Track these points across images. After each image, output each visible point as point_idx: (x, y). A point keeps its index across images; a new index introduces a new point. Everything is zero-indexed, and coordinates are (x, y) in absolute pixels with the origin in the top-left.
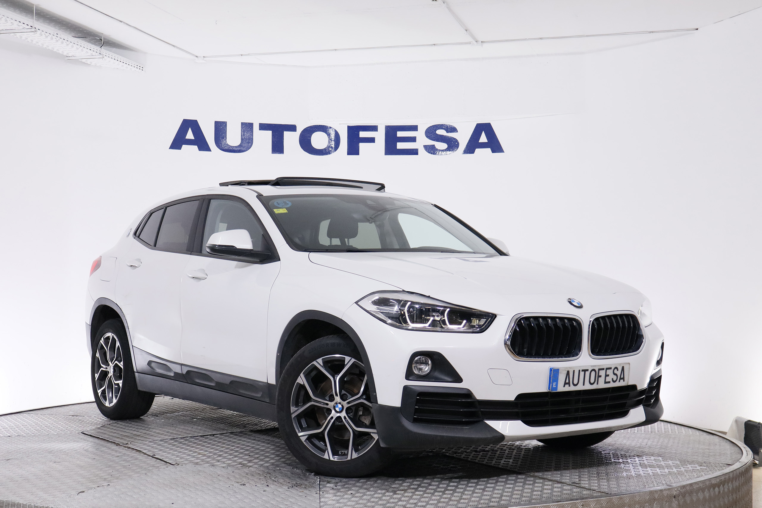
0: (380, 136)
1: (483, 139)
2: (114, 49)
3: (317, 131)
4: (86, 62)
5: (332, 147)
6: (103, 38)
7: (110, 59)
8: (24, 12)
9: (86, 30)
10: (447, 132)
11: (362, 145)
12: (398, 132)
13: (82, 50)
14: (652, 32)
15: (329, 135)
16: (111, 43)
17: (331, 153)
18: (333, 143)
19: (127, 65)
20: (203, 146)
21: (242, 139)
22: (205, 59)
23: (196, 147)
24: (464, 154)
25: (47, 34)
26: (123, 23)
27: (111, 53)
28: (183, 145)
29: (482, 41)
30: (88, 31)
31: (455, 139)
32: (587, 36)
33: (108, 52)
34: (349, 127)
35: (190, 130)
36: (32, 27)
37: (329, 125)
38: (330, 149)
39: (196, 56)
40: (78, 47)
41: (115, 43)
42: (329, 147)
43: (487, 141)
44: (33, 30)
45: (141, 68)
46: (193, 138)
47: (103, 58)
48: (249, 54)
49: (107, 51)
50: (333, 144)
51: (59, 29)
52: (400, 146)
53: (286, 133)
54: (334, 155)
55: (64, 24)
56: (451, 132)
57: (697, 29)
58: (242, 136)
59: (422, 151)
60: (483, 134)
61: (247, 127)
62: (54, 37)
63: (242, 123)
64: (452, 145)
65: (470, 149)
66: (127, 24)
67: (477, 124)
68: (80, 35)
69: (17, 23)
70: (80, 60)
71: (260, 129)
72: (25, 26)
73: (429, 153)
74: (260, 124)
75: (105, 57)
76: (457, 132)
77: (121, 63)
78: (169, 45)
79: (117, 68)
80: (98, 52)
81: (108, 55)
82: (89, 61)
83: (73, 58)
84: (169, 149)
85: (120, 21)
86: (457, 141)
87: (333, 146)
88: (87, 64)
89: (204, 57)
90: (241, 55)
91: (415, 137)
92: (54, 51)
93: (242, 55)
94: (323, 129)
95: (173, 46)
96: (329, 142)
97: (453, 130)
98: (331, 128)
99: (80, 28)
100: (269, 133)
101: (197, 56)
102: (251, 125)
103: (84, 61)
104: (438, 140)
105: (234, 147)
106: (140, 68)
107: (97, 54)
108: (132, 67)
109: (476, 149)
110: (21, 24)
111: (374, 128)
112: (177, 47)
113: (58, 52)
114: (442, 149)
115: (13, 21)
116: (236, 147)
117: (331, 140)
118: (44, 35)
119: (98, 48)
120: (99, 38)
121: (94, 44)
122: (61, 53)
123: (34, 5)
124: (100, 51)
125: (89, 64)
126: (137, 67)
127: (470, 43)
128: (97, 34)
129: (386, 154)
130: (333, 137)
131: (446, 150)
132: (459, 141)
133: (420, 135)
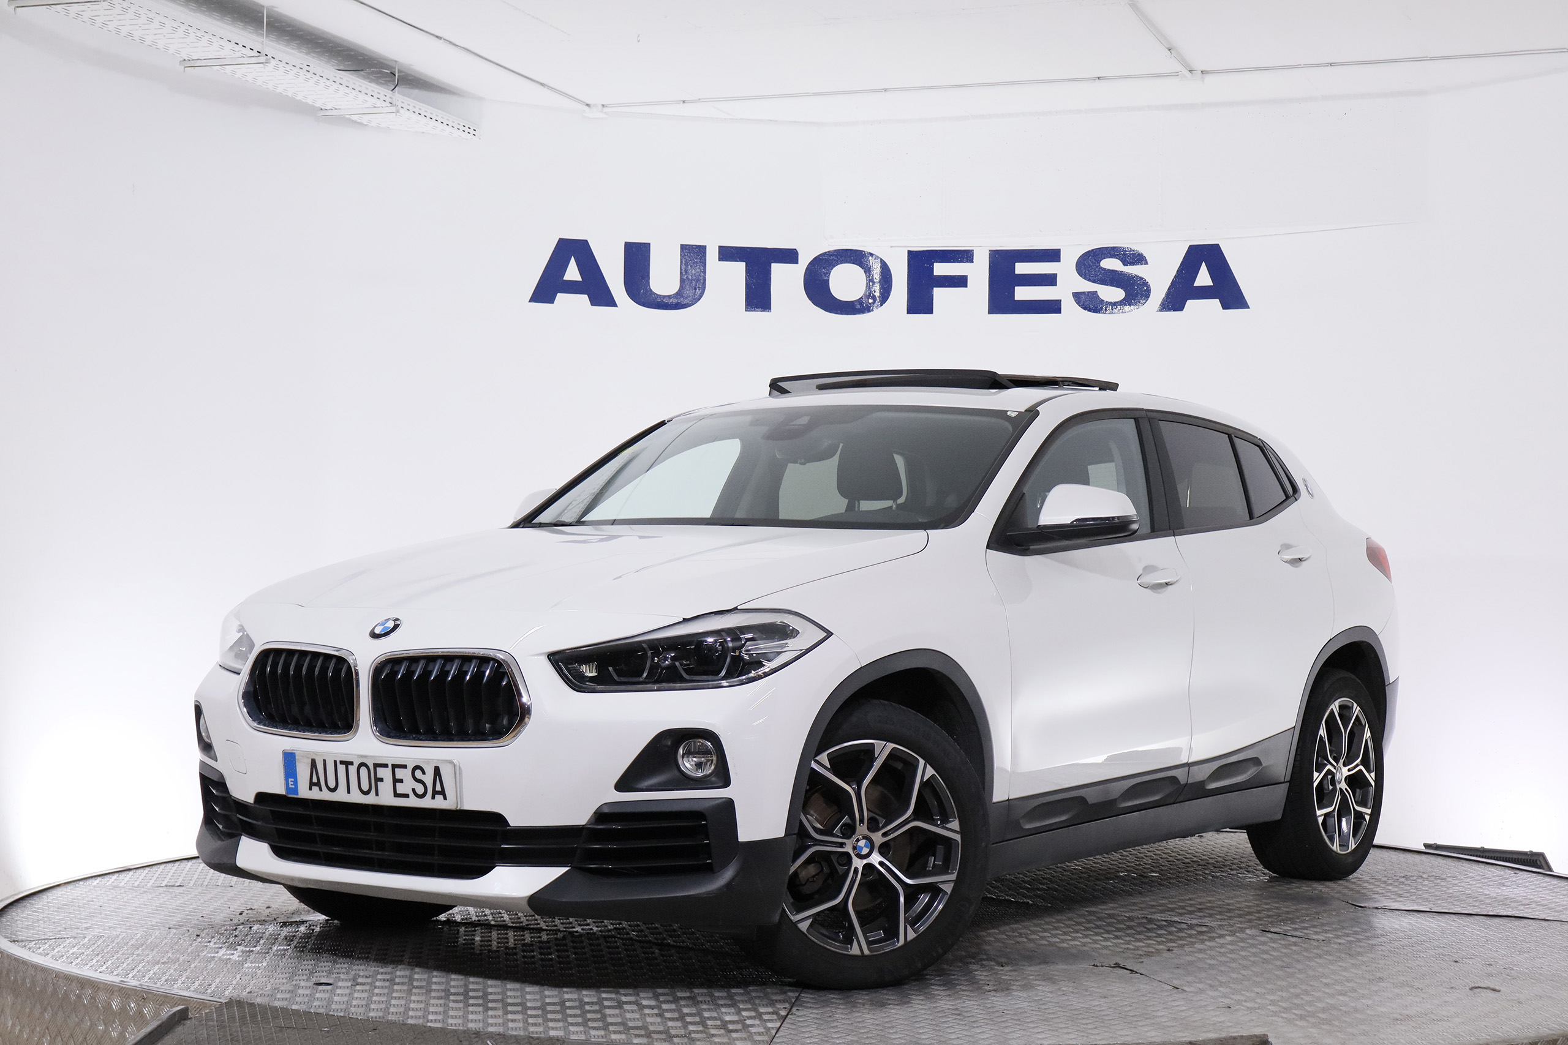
0: (978, 273)
1: (1204, 278)
2: (416, 92)
3: (841, 263)
4: (359, 121)
5: (874, 298)
6: (399, 70)
7: (410, 114)
8: (242, 22)
9: (362, 54)
10: (1125, 263)
11: (940, 294)
12: (1018, 265)
13: (356, 97)
15: (868, 270)
16: (410, 80)
17: (873, 310)
18: (877, 287)
19: (444, 126)
20: (601, 296)
21: (682, 281)
22: (606, 110)
23: (586, 297)
24: (1161, 311)
25: (288, 67)
27: (413, 102)
28: (558, 294)
29: (1203, 69)
30: (366, 55)
31: (1141, 278)
33: (407, 100)
34: (909, 252)
35: (573, 260)
36: (260, 53)
37: (866, 249)
38: (871, 301)
39: (588, 105)
40: (348, 90)
41: (421, 79)
42: (869, 294)
43: (1211, 284)
44: (262, 59)
45: (471, 131)
46: (579, 279)
47: (399, 111)
48: (700, 99)
49: (405, 98)
50: (877, 290)
52: (1022, 293)
53: (775, 267)
54: (878, 313)
55: (318, 45)
56: (1132, 264)
58: (681, 273)
59: (1069, 305)
60: (1204, 267)
61: (693, 255)
62: (302, 73)
63: (682, 245)
64: (1136, 291)
65: (1175, 300)
66: (450, 42)
67: (1190, 246)
68: (350, 65)
69: (232, 45)
70: (348, 117)
71: (720, 259)
72: (247, 51)
73: (1085, 309)
74: (720, 247)
75: (402, 111)
76: (1146, 263)
77: (433, 122)
78: (532, 82)
79: (423, 133)
80: (388, 100)
81: (406, 107)
82: (365, 119)
83: (334, 113)
84: (530, 301)
86: (1146, 284)
87: (877, 294)
88: (363, 125)
89: (603, 105)
90: (682, 102)
91: (1055, 275)
92: (298, 100)
93: (683, 100)
94: (857, 257)
95: (542, 84)
96: (868, 287)
97: (1138, 259)
98: (872, 255)
99: (352, 50)
100: (741, 266)
101: (588, 103)
102: (701, 251)
103: (354, 118)
104: (1103, 282)
105: (664, 297)
106: (469, 130)
107: (384, 104)
108: (455, 131)
109: (1188, 301)
110: (240, 47)
111: (965, 256)
112: (550, 88)
113: (304, 101)
114: (1113, 300)
115: (224, 43)
116: (669, 297)
117: (874, 283)
118: (282, 69)
119: (389, 93)
120: (389, 72)
121: (376, 81)
122: (311, 103)
123: (263, 6)
124: (390, 98)
125: (366, 123)
126: (464, 129)
127: (1176, 74)
128: (386, 62)
129: (990, 312)
130: (876, 274)
131: (1123, 303)
132: (1150, 283)
133: (1066, 271)
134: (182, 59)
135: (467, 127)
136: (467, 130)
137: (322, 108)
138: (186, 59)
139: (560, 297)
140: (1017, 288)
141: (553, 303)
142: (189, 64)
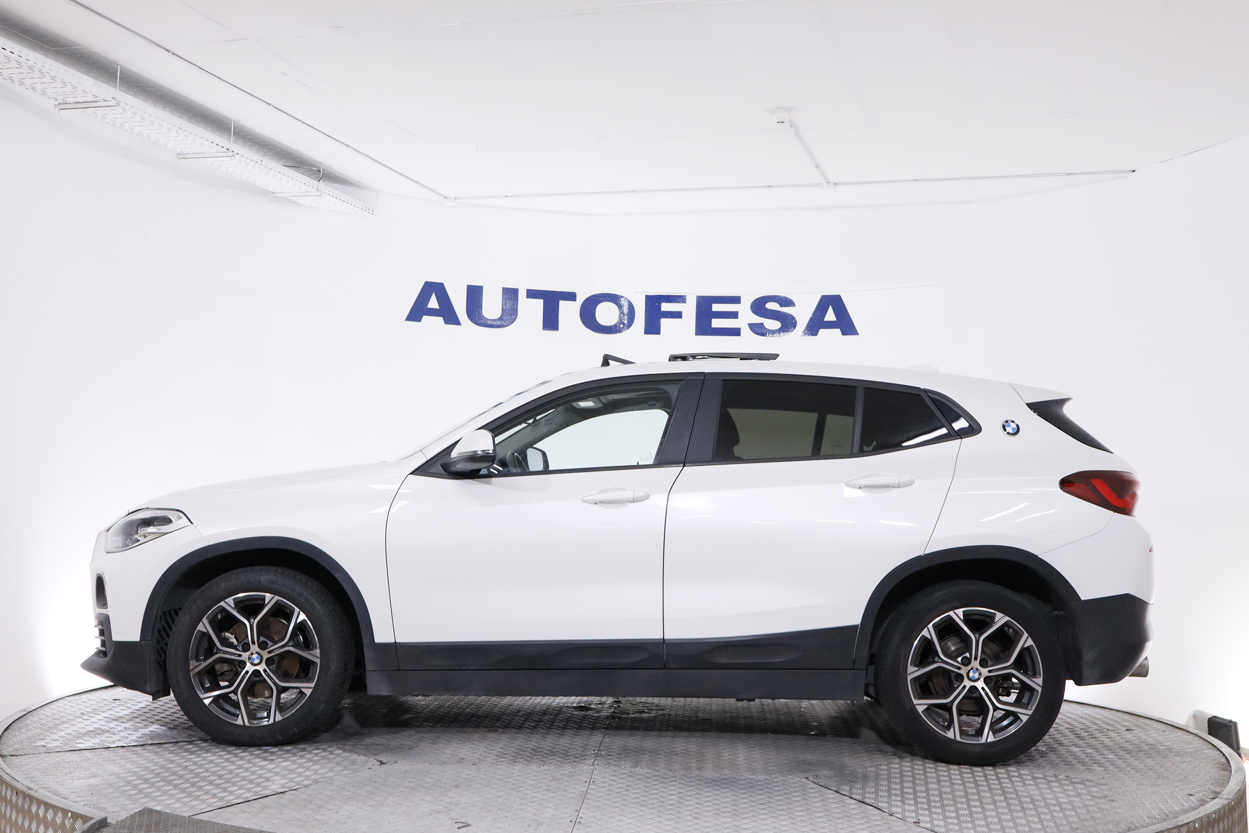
0: (689, 310)
1: (830, 316)
2: (335, 185)
3: (604, 301)
4: (298, 202)
5: (624, 324)
6: (323, 169)
7: (330, 197)
8: (218, 130)
9: (299, 157)
10: (781, 306)
11: (664, 322)
12: (714, 305)
13: (294, 184)
16: (332, 177)
18: (626, 317)
19: (352, 207)
20: (451, 318)
21: (503, 310)
22: (457, 201)
23: (441, 319)
25: (248, 161)
26: (350, 148)
27: (332, 190)
29: (835, 182)
30: (302, 158)
31: (791, 315)
32: (980, 178)
33: (328, 188)
34: (647, 297)
36: (228, 150)
37: (620, 293)
38: (622, 326)
39: (445, 197)
40: (288, 179)
41: (338, 176)
44: (230, 154)
45: (371, 211)
46: (438, 307)
47: (322, 195)
48: (516, 195)
49: (327, 186)
51: (264, 156)
52: (716, 323)
53: (562, 303)
54: (626, 333)
55: (269, 148)
57: (1134, 171)
58: (503, 305)
59: (746, 331)
61: (511, 294)
62: (258, 165)
64: (788, 323)
66: (356, 150)
68: (290, 164)
69: (210, 144)
70: (290, 198)
71: (528, 297)
72: (219, 148)
73: (756, 333)
75: (324, 195)
76: (794, 306)
77: (345, 204)
79: (340, 211)
80: (315, 187)
81: (327, 193)
82: (301, 200)
83: (281, 195)
84: (406, 320)
85: (347, 145)
86: (793, 318)
87: (626, 322)
88: (299, 204)
89: (455, 198)
92: (256, 184)
93: (506, 196)
94: (614, 299)
95: (416, 182)
98: (622, 297)
99: (291, 154)
100: (540, 302)
101: (446, 196)
103: (294, 199)
106: (369, 211)
107: (313, 190)
108: (359, 210)
110: (214, 146)
111: (680, 299)
112: (420, 185)
113: (261, 186)
115: (203, 141)
116: (495, 320)
117: (624, 315)
118: (243, 162)
119: (316, 182)
120: (317, 169)
121: (309, 176)
122: (265, 188)
123: (231, 120)
124: (317, 186)
125: (302, 204)
126: (366, 209)
127: (817, 185)
128: (313, 163)
129: (697, 334)
130: (626, 309)
131: (779, 331)
132: (797, 319)
133: (744, 309)
134: (177, 153)
135: (367, 208)
137: (273, 191)
138: (180, 152)
139: (425, 318)
140: (713, 320)
141: (420, 321)
142: (181, 156)
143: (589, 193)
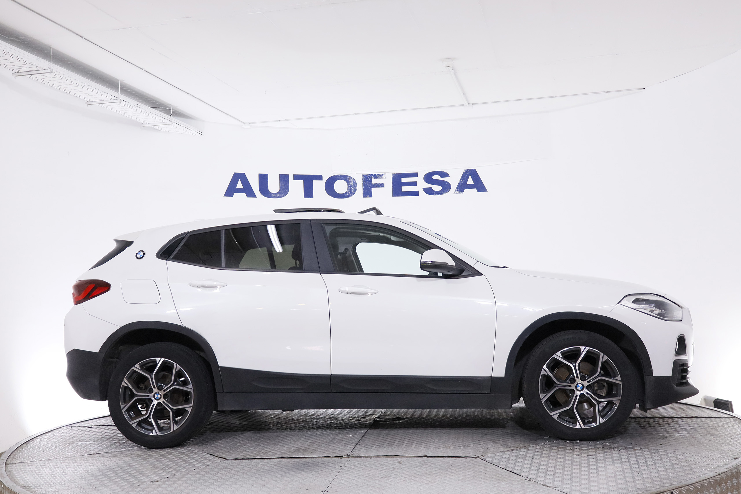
2: (180, 118)
4: (157, 129)
6: (172, 109)
7: (177, 125)
9: (159, 102)
13: (156, 118)
14: (609, 92)
19: (190, 131)
22: (250, 125)
25: (129, 105)
27: (178, 121)
29: (472, 103)
36: (118, 98)
37: (347, 174)
40: (153, 115)
41: (180, 113)
44: (119, 101)
47: (172, 124)
48: (285, 120)
49: (175, 119)
54: (352, 198)
55: (141, 97)
57: (644, 88)
62: (135, 107)
66: (192, 96)
68: (153, 106)
69: (106, 95)
70: (152, 126)
72: (112, 97)
75: (174, 124)
77: (186, 129)
78: (223, 113)
79: (182, 132)
80: (169, 119)
81: (176, 123)
89: (249, 123)
92: (133, 119)
93: (280, 121)
95: (227, 114)
99: (154, 100)
101: (244, 122)
103: (156, 127)
107: (167, 121)
108: (194, 131)
110: (109, 96)
112: (230, 116)
113: (136, 120)
115: (103, 93)
118: (126, 105)
119: (169, 116)
120: (169, 109)
121: (164, 113)
122: (138, 121)
123: (119, 81)
124: (170, 119)
125: (160, 130)
126: (197, 132)
127: (463, 105)
128: (167, 105)
134: (87, 102)
136: (199, 132)
137: (143, 123)
138: (88, 101)
142: (89, 103)
143: (328, 116)
